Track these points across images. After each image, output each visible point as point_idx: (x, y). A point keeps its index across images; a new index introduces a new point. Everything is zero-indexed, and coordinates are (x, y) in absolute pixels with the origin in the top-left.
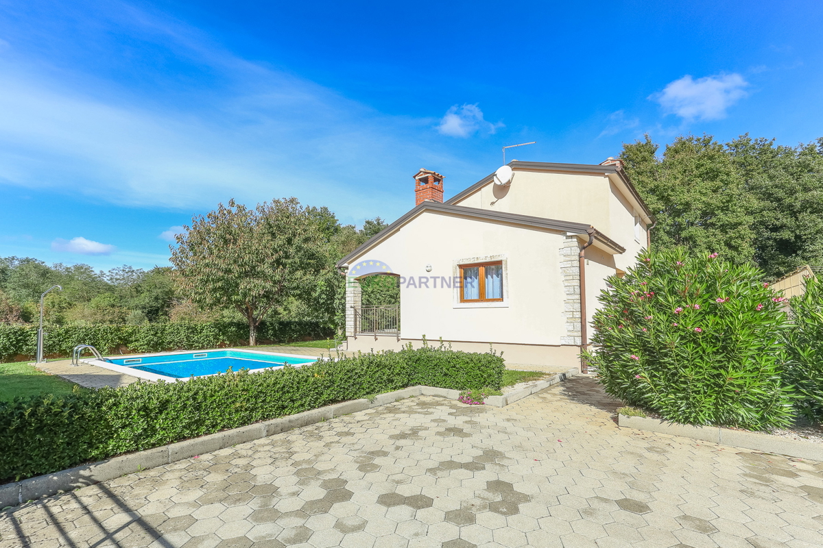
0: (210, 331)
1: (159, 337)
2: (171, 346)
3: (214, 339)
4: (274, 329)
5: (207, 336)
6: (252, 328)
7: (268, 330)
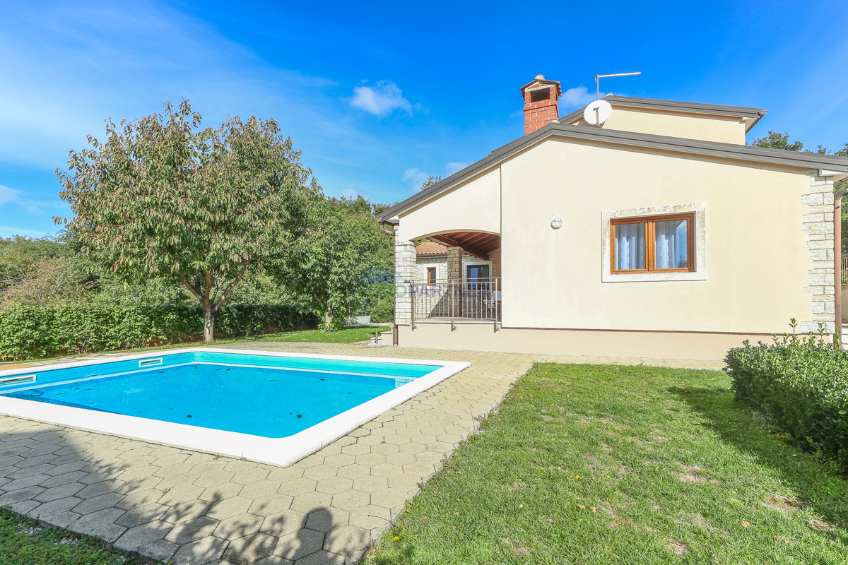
0: (136, 320)
1: (42, 332)
2: (66, 345)
3: (143, 332)
4: (230, 316)
5: (131, 328)
6: (208, 314)
7: (223, 319)
